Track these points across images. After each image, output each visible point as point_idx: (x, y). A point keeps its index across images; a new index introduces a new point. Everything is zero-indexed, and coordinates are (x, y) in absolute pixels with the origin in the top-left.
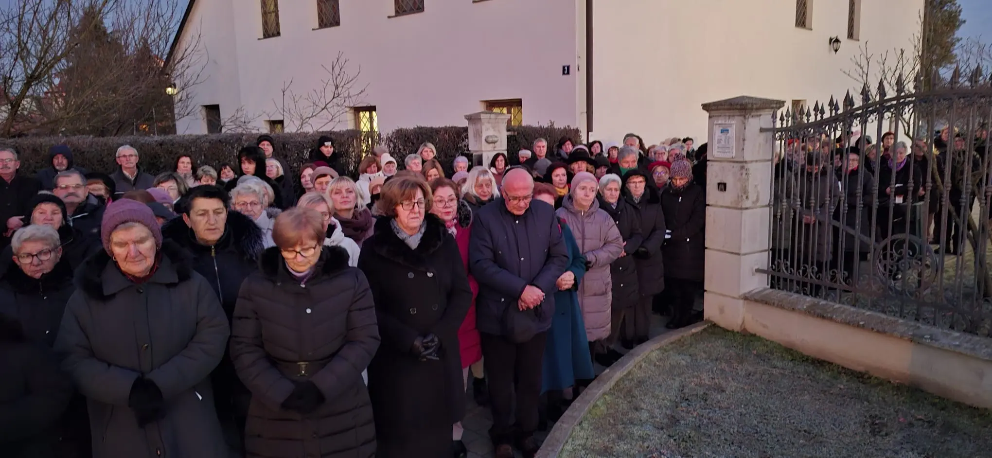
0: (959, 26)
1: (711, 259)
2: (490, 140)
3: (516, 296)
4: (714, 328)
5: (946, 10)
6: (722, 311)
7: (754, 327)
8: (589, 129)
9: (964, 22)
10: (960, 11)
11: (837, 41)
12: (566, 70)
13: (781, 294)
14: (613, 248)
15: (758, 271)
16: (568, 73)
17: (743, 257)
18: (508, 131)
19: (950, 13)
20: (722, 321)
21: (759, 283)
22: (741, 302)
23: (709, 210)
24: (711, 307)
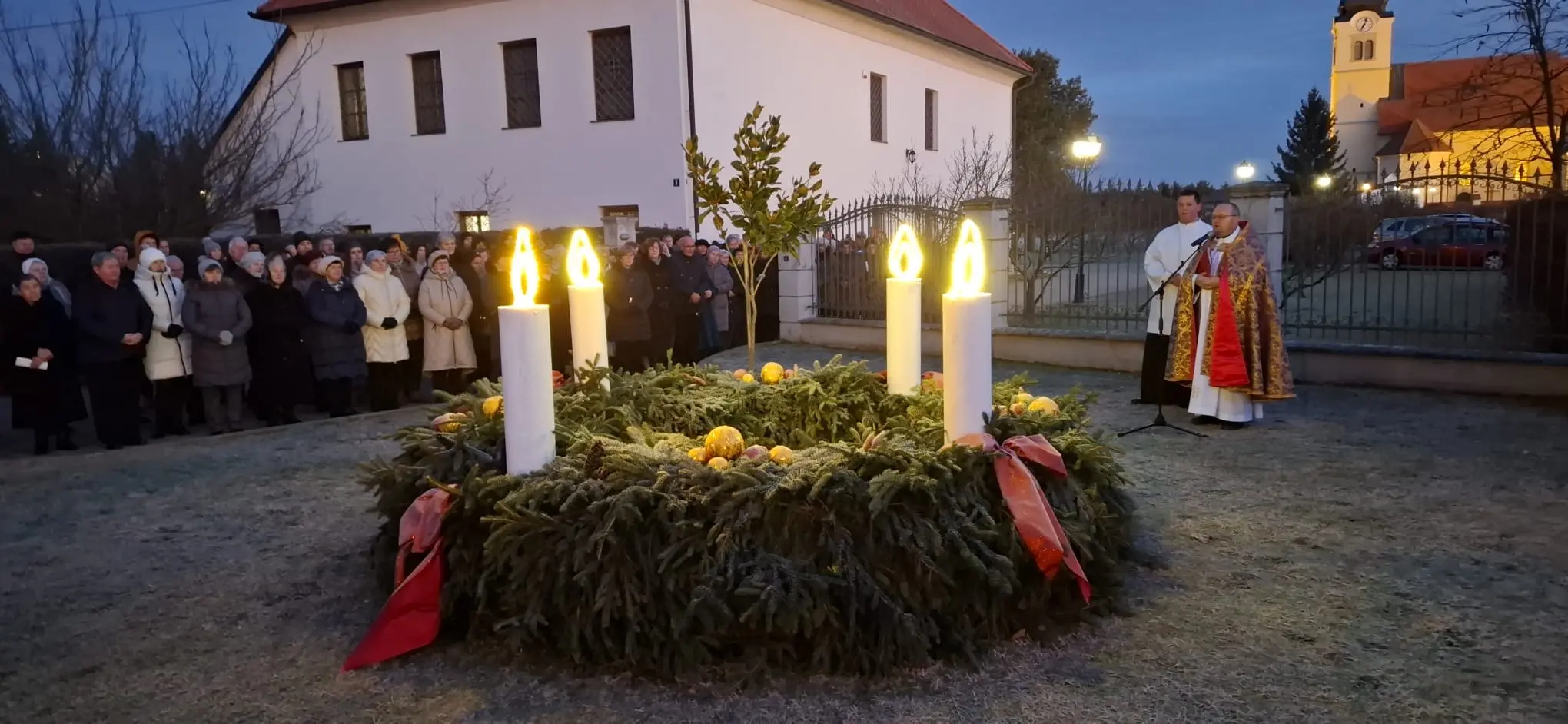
0: (1091, 121)
1: (783, 302)
2: (624, 237)
3: (689, 296)
4: (785, 342)
5: (1077, 102)
6: (789, 331)
7: (807, 338)
8: (697, 230)
9: (1096, 116)
10: (1092, 104)
11: (913, 153)
12: (677, 183)
13: (822, 319)
14: (728, 284)
15: (809, 307)
16: (678, 185)
17: (799, 299)
18: (636, 230)
19: (1081, 106)
20: (789, 339)
21: (807, 315)
22: (799, 325)
23: (781, 274)
24: (784, 331)
